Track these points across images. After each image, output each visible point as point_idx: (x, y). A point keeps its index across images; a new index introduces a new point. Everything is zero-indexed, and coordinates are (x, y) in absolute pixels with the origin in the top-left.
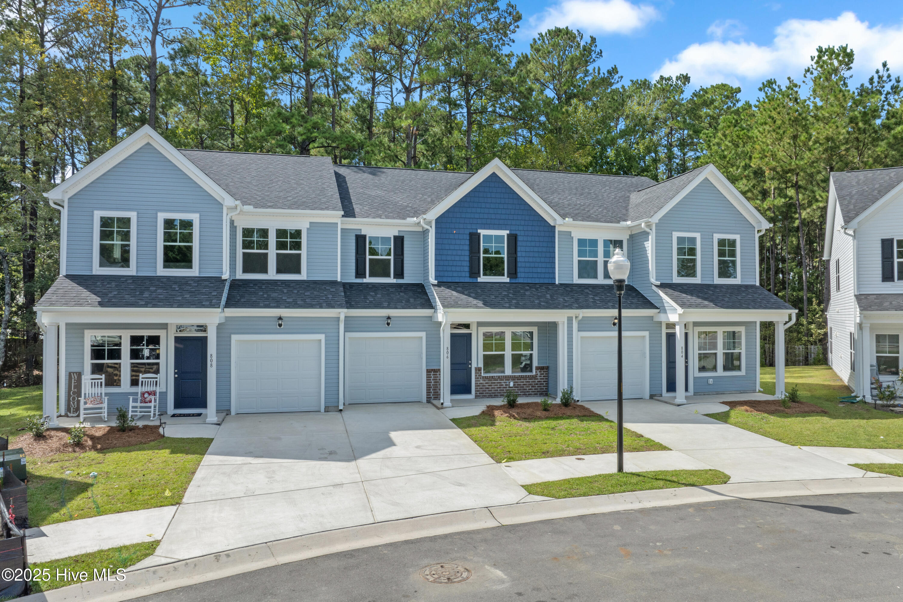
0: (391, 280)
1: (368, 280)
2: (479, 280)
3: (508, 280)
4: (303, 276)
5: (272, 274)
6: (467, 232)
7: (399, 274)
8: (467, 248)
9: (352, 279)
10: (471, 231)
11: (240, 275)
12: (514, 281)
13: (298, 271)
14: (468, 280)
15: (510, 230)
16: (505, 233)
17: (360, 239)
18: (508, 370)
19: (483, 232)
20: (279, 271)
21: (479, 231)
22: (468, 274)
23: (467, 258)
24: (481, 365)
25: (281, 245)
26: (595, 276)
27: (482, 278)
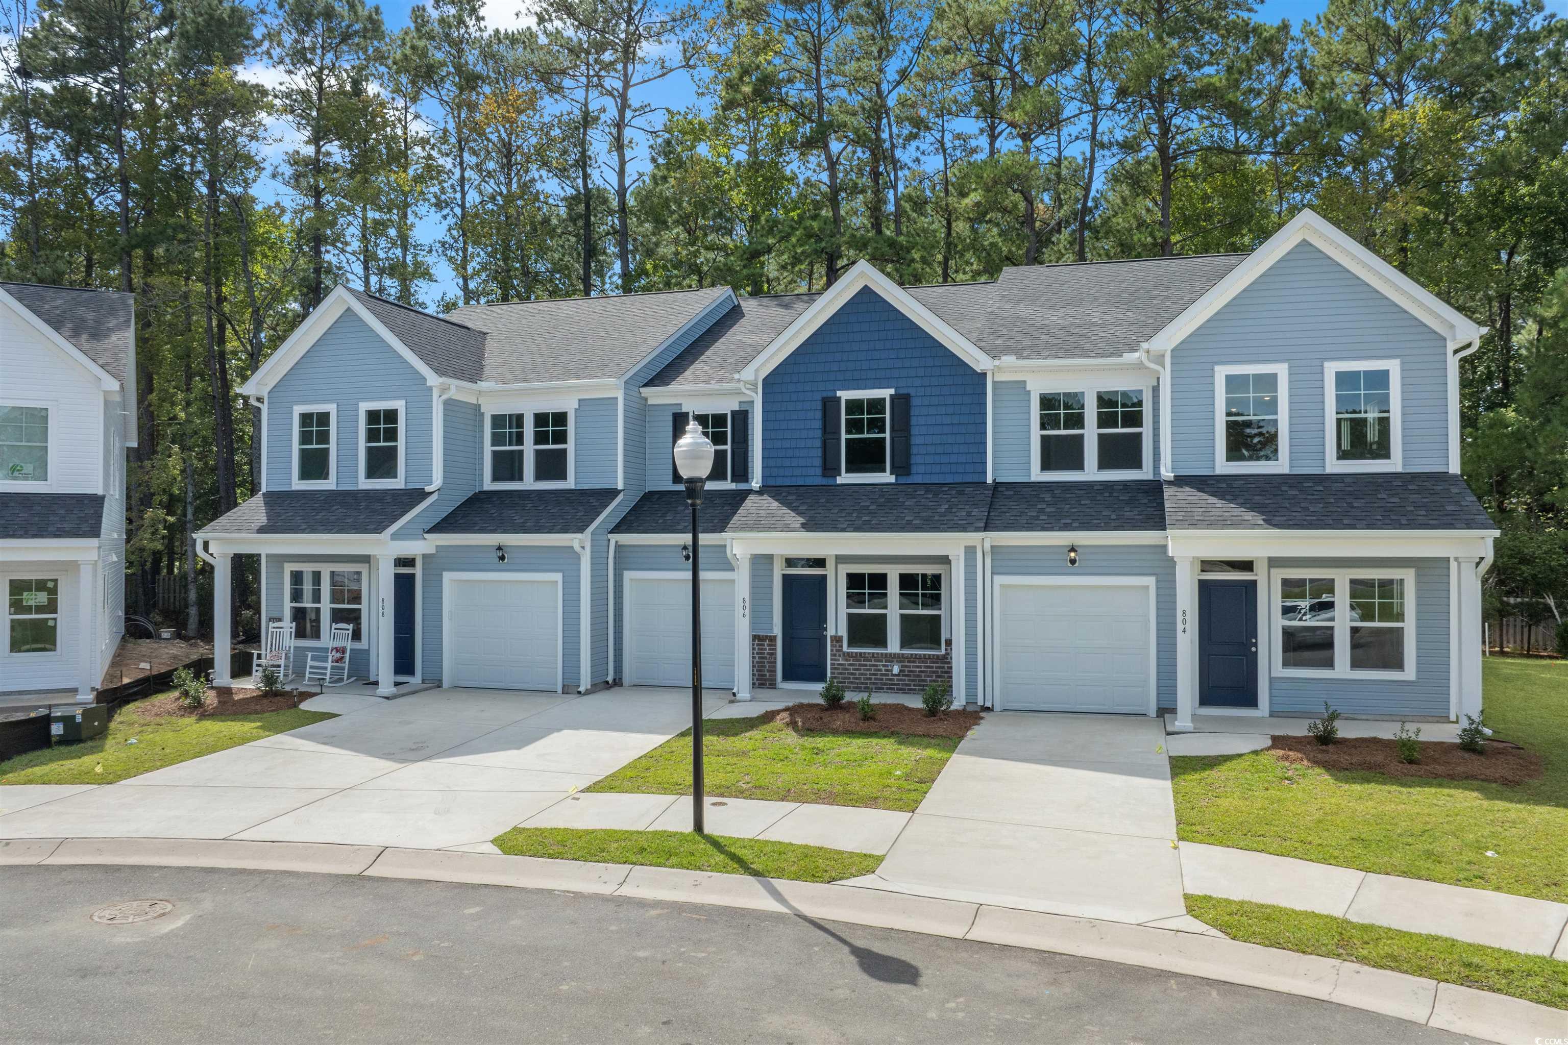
0: (726, 484)
2: (840, 480)
3: (892, 479)
4: (569, 483)
5: (529, 482)
6: (818, 397)
7: (740, 473)
8: (818, 424)
9: (667, 485)
10: (825, 395)
12: (903, 480)
13: (563, 476)
14: (819, 481)
15: (896, 389)
16: (885, 393)
18: (894, 645)
20: (539, 477)
21: (839, 393)
22: (819, 471)
23: (818, 443)
24: (843, 631)
26: (1078, 465)
27: (845, 477)
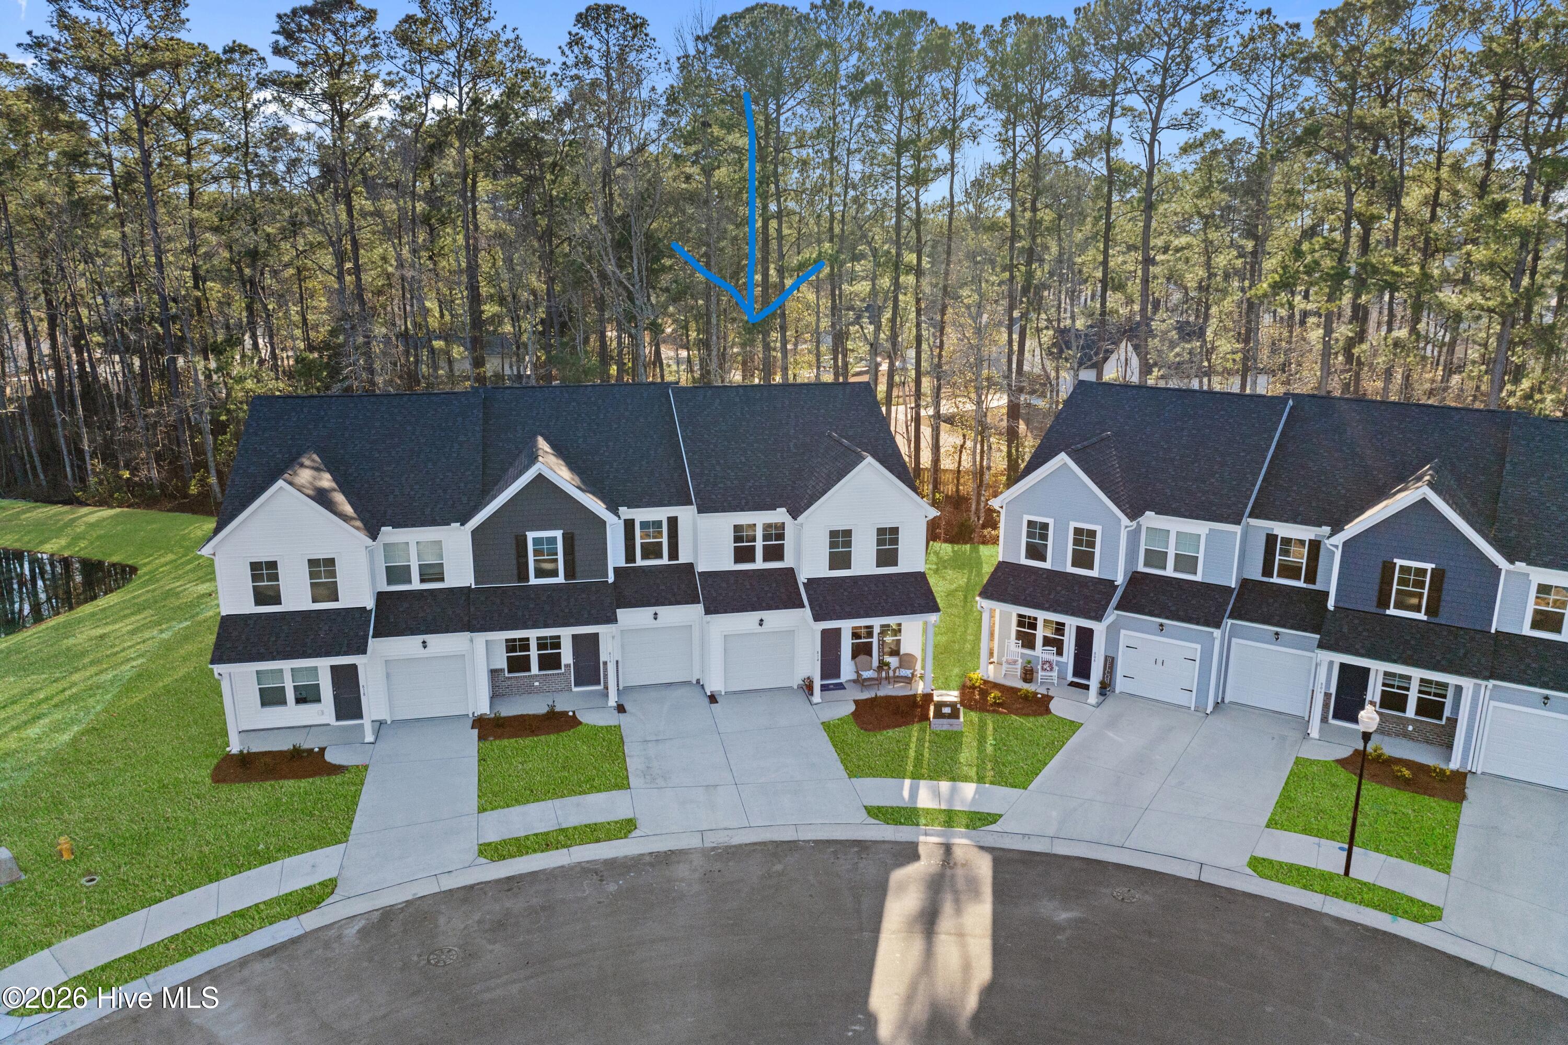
0: (1301, 584)
1: (1275, 580)
2: (1388, 612)
3: (1425, 618)
4: (1198, 577)
5: (1170, 571)
6: (1380, 559)
7: (1311, 578)
8: (1378, 576)
9: (1258, 577)
10: (1385, 559)
11: (1141, 568)
12: (1433, 620)
13: (1194, 572)
14: (1373, 610)
15: (1436, 565)
16: (1429, 566)
17: (1271, 539)
18: (1411, 712)
19: (1399, 562)
20: (1176, 569)
21: (1395, 560)
22: (1375, 604)
23: (1376, 587)
24: (1377, 699)
25: (1179, 546)
26: (1558, 630)
27: (1392, 611)
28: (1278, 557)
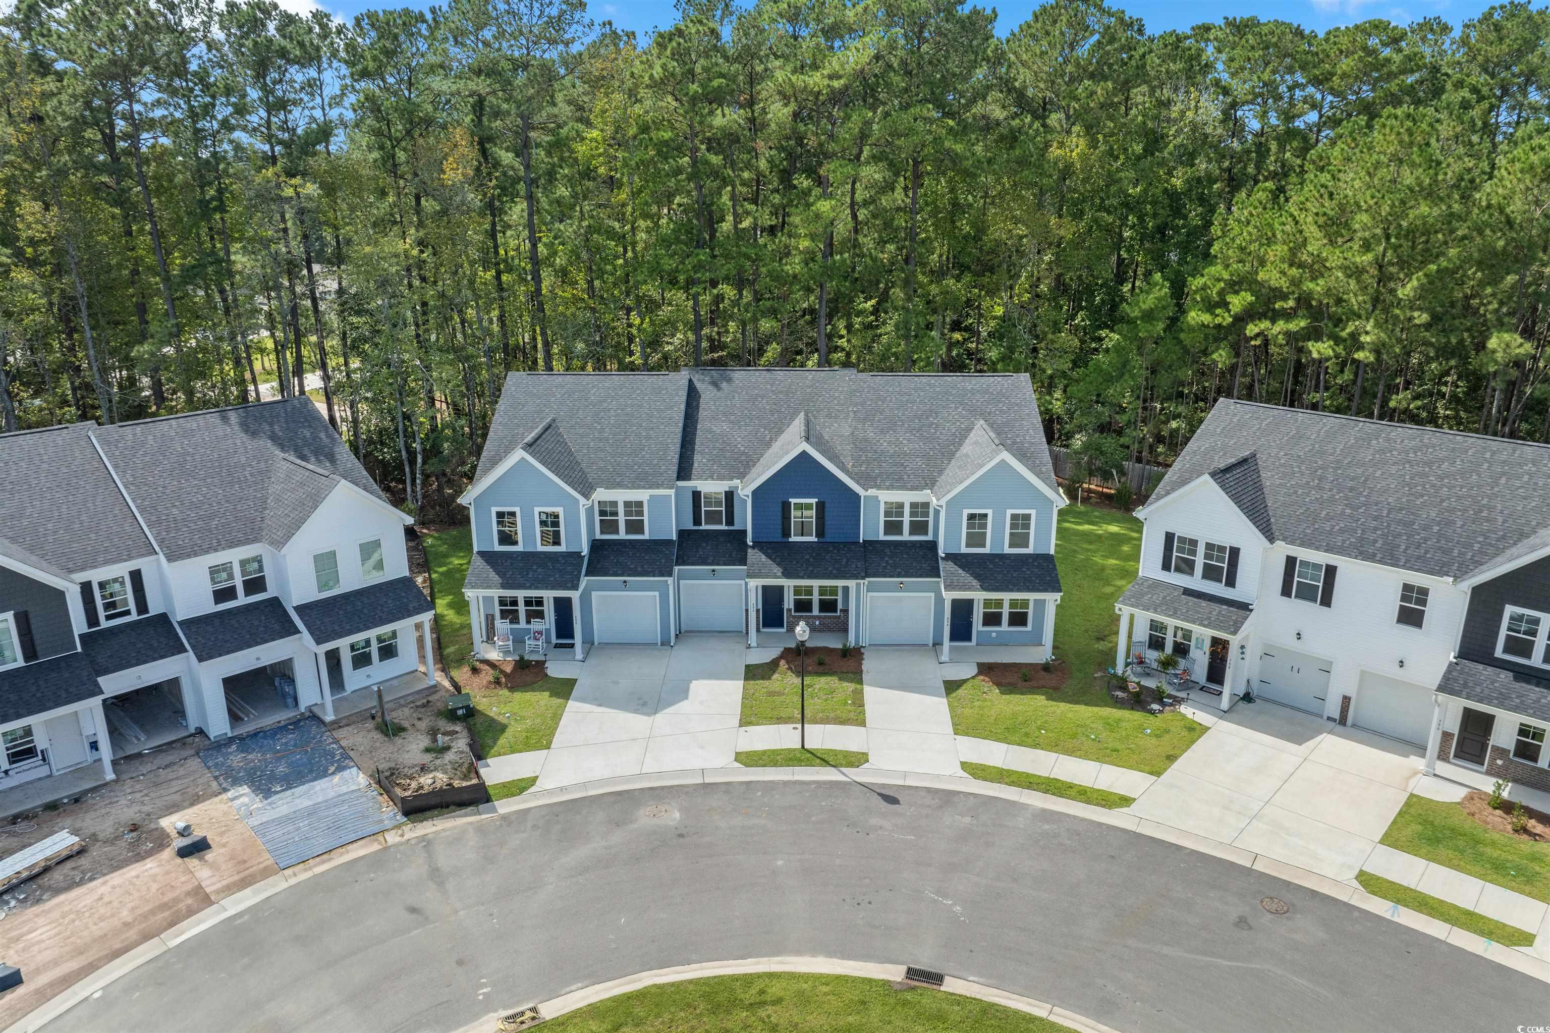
0: (723, 527)
1: (704, 527)
2: (791, 539)
3: (816, 540)
4: (646, 536)
5: (622, 535)
6: (780, 501)
7: (730, 522)
8: (780, 514)
9: (691, 527)
10: (783, 500)
11: (598, 536)
12: (821, 540)
13: (642, 532)
14: (780, 540)
15: (819, 499)
16: (814, 501)
17: (696, 495)
18: (816, 611)
19: (793, 501)
20: (628, 532)
21: (790, 500)
22: (780, 535)
23: (780, 522)
24: (792, 606)
25: (627, 513)
26: (901, 533)
27: (793, 539)
28: (703, 509)
